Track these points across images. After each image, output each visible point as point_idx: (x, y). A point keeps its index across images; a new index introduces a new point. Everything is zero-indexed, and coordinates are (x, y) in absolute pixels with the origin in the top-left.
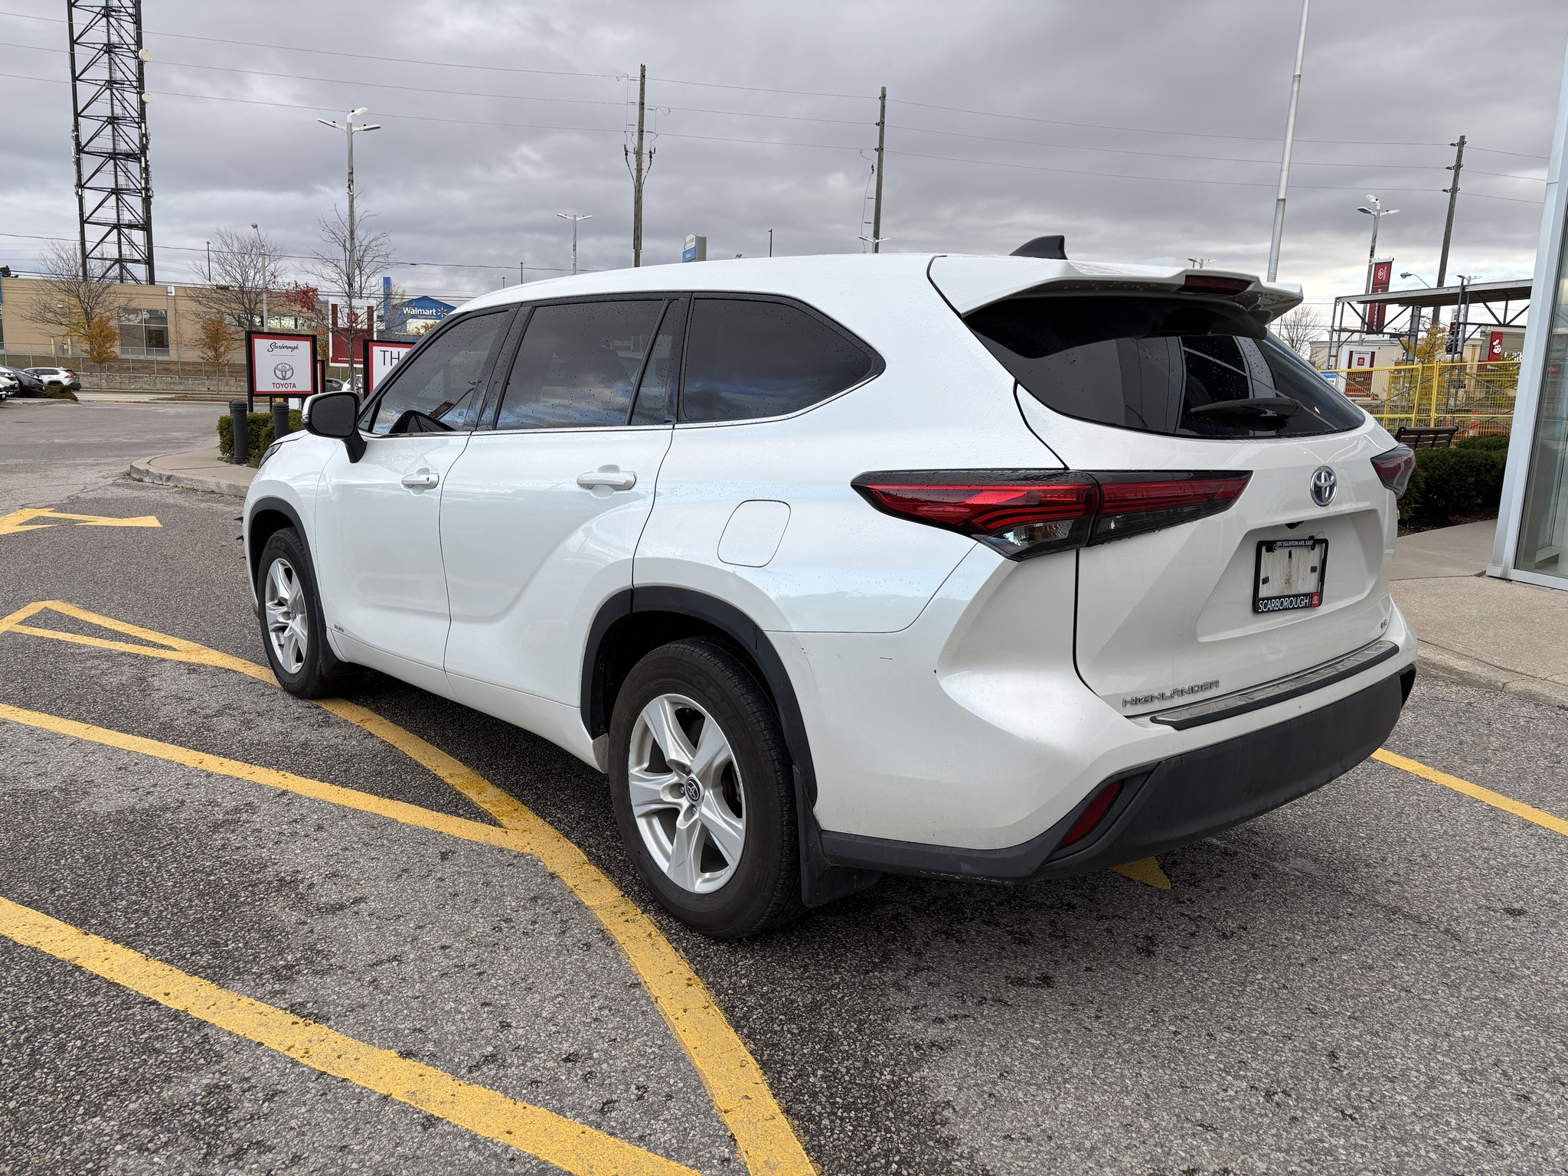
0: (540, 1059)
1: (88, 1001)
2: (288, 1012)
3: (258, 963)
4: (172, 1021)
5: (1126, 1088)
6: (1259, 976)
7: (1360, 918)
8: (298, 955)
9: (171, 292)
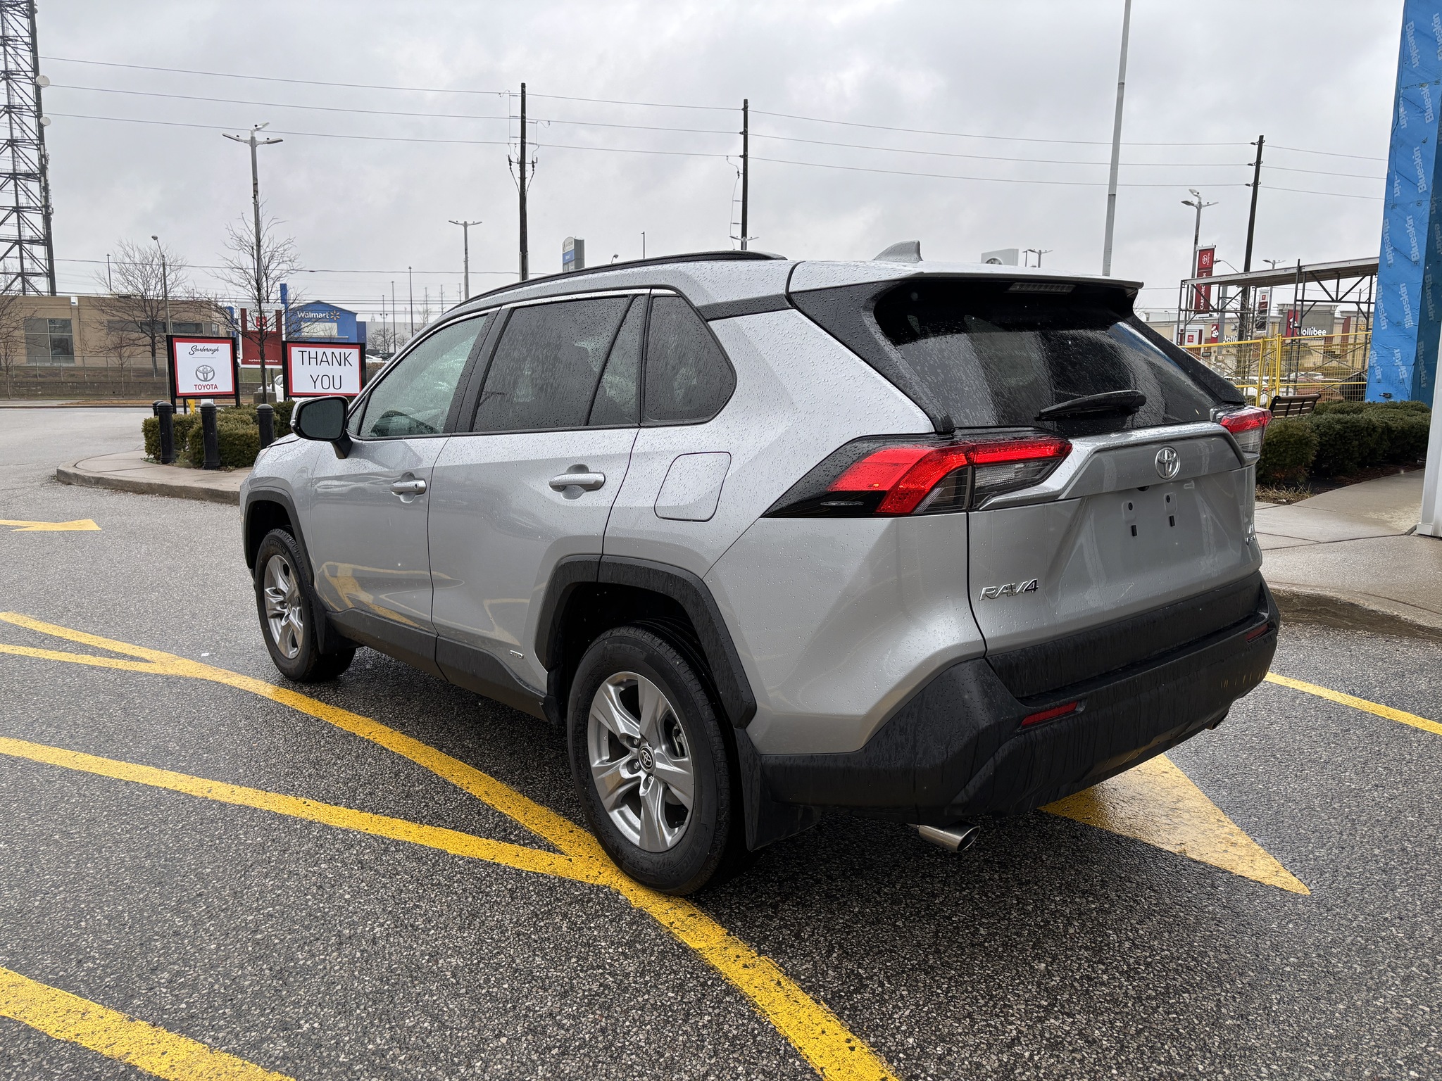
9: (74, 300)
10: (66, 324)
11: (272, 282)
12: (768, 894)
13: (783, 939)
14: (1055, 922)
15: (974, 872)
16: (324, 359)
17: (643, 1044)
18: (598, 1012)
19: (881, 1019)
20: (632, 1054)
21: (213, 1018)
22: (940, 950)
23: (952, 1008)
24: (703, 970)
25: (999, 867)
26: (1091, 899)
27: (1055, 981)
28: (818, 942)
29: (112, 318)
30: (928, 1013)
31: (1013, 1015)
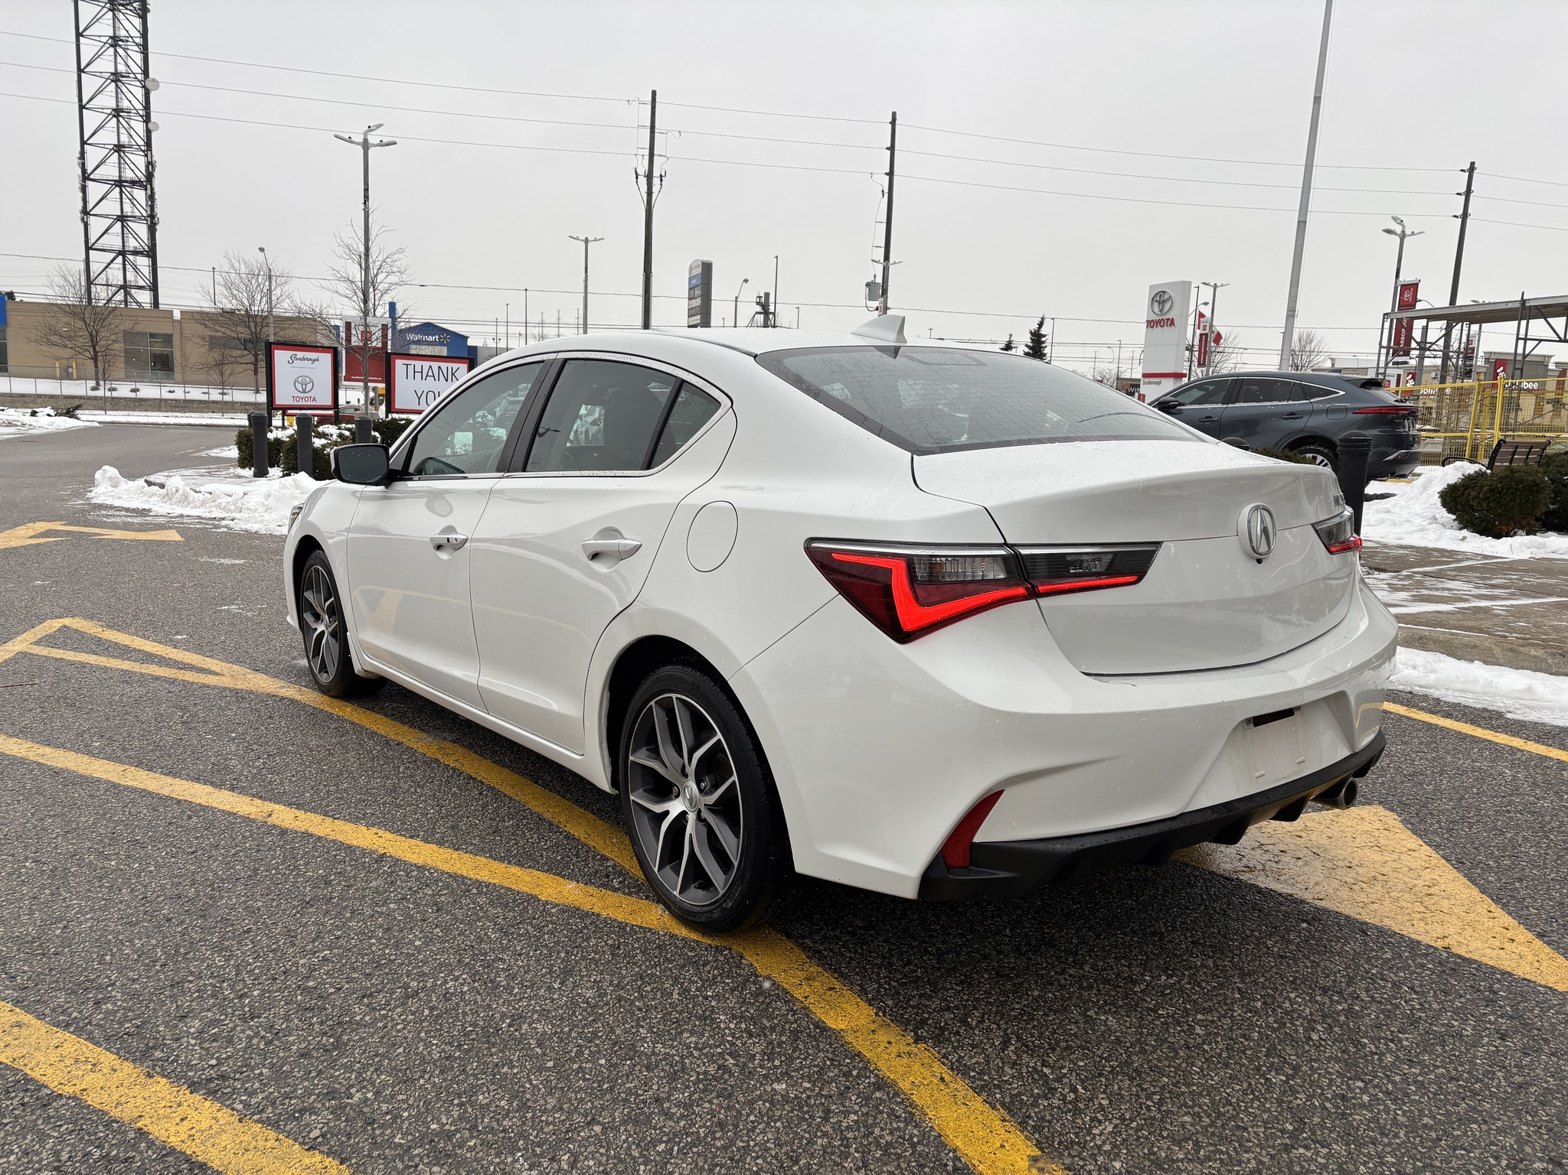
9: (177, 315)
10: (168, 339)
11: (379, 295)
12: (923, 967)
13: (946, 1024)
14: (1293, 1025)
15: (1182, 956)
16: (430, 374)
17: (772, 1146)
18: (715, 1101)
19: (1077, 1135)
20: (758, 1157)
21: (248, 1079)
22: (1146, 1050)
23: (1169, 1127)
24: (846, 1057)
25: (1212, 951)
26: (1336, 998)
27: (1301, 1099)
28: (989, 1029)
29: (215, 334)
30: (1137, 1130)
31: (1249, 1141)
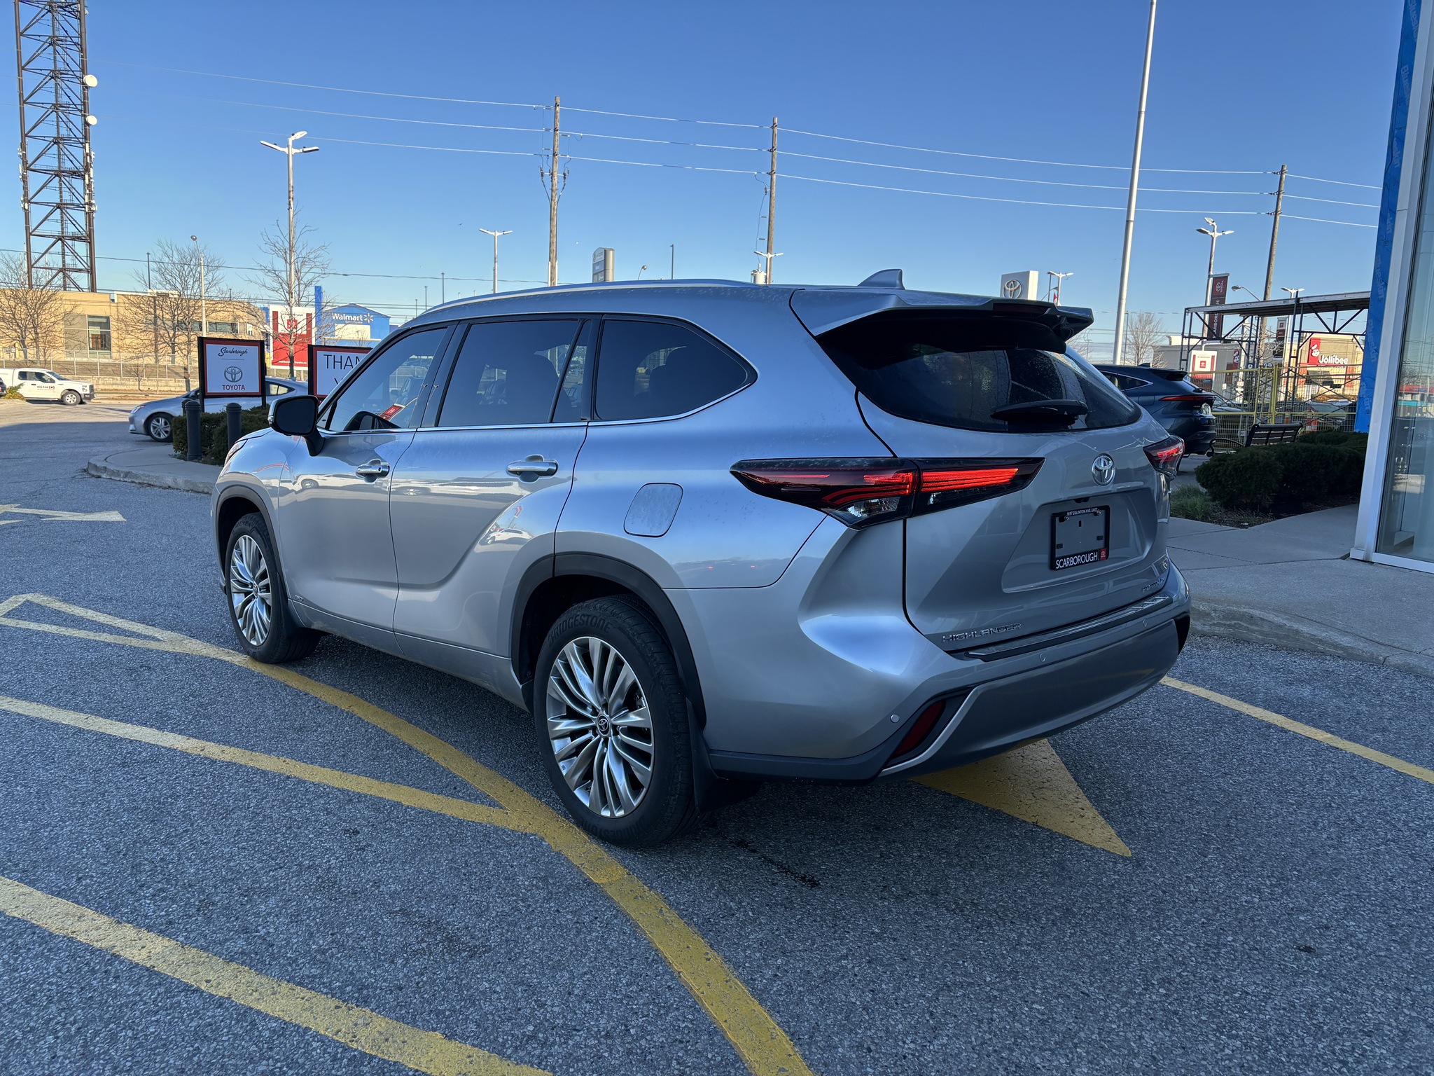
0: (580, 1036)
1: (132, 990)
2: (329, 996)
3: (292, 948)
4: (218, 1008)
5: (1133, 1051)
6: (1230, 938)
7: (1307, 881)
8: (329, 939)
10: (105, 321)
16: (349, 363)
17: (538, 951)
18: (505, 927)
19: (738, 939)
24: (601, 900)
26: (944, 856)
28: (702, 881)
